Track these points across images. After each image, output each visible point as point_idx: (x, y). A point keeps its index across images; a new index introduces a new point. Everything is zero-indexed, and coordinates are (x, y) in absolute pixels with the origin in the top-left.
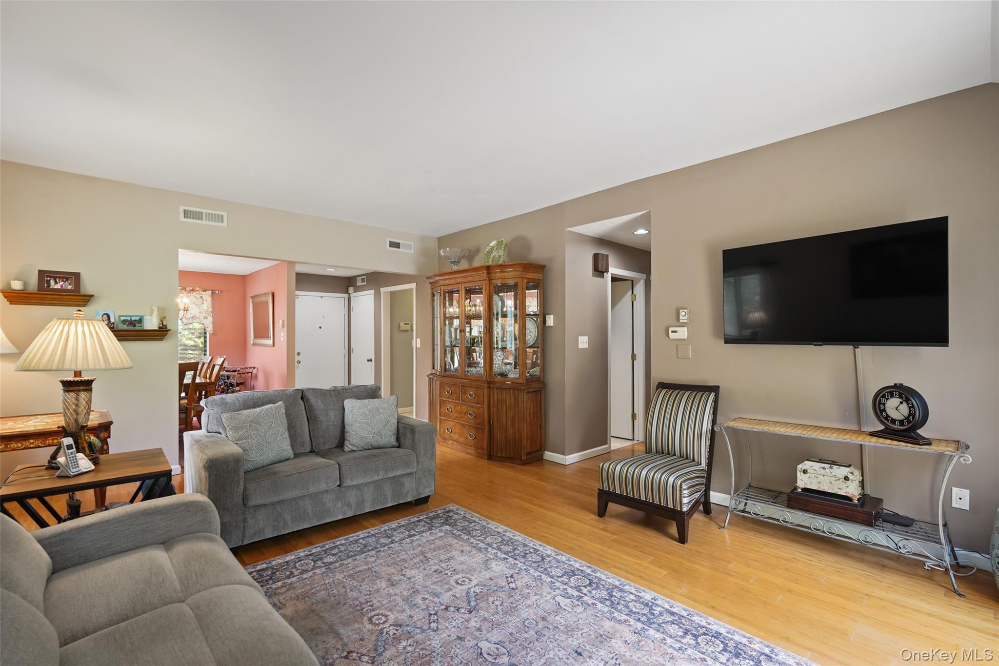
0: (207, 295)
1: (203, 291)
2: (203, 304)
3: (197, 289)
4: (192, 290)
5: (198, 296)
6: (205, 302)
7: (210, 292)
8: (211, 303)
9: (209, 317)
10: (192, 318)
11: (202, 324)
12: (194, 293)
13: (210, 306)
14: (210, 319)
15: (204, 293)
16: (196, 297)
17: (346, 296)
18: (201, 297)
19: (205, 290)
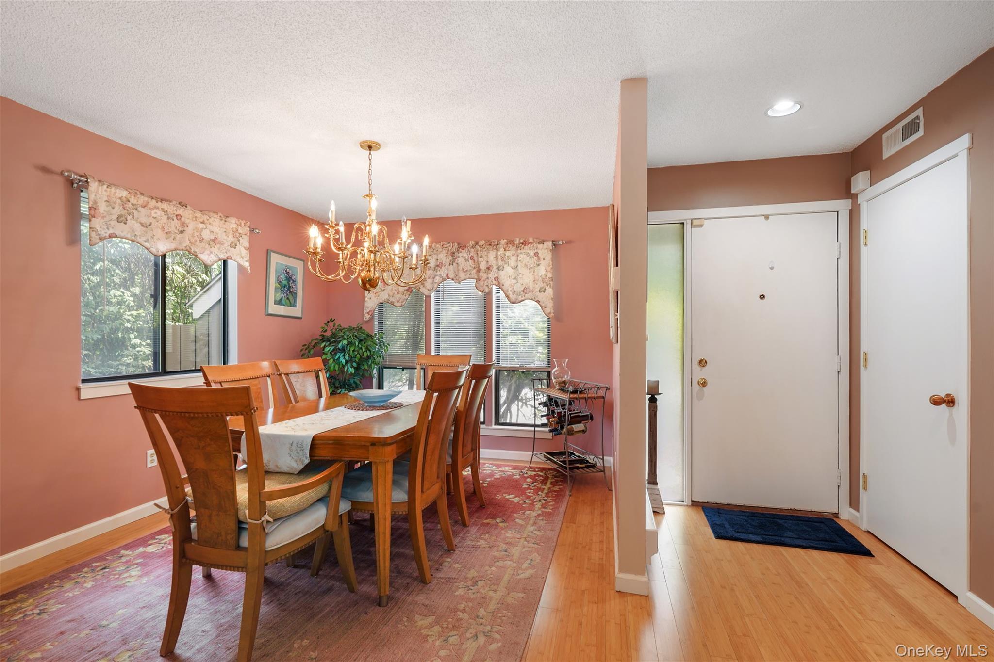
0: (545, 251)
1: (539, 243)
2: (538, 265)
3: (531, 240)
4: (522, 244)
5: (532, 253)
6: (542, 262)
7: (550, 244)
8: (551, 263)
9: (547, 288)
10: (523, 291)
11: (536, 301)
12: (526, 247)
13: (549, 269)
14: (550, 291)
15: (540, 246)
16: (528, 254)
17: (843, 205)
18: (536, 254)
19: (542, 242)
